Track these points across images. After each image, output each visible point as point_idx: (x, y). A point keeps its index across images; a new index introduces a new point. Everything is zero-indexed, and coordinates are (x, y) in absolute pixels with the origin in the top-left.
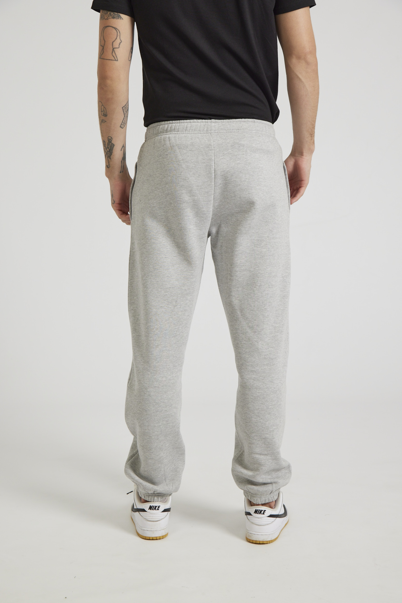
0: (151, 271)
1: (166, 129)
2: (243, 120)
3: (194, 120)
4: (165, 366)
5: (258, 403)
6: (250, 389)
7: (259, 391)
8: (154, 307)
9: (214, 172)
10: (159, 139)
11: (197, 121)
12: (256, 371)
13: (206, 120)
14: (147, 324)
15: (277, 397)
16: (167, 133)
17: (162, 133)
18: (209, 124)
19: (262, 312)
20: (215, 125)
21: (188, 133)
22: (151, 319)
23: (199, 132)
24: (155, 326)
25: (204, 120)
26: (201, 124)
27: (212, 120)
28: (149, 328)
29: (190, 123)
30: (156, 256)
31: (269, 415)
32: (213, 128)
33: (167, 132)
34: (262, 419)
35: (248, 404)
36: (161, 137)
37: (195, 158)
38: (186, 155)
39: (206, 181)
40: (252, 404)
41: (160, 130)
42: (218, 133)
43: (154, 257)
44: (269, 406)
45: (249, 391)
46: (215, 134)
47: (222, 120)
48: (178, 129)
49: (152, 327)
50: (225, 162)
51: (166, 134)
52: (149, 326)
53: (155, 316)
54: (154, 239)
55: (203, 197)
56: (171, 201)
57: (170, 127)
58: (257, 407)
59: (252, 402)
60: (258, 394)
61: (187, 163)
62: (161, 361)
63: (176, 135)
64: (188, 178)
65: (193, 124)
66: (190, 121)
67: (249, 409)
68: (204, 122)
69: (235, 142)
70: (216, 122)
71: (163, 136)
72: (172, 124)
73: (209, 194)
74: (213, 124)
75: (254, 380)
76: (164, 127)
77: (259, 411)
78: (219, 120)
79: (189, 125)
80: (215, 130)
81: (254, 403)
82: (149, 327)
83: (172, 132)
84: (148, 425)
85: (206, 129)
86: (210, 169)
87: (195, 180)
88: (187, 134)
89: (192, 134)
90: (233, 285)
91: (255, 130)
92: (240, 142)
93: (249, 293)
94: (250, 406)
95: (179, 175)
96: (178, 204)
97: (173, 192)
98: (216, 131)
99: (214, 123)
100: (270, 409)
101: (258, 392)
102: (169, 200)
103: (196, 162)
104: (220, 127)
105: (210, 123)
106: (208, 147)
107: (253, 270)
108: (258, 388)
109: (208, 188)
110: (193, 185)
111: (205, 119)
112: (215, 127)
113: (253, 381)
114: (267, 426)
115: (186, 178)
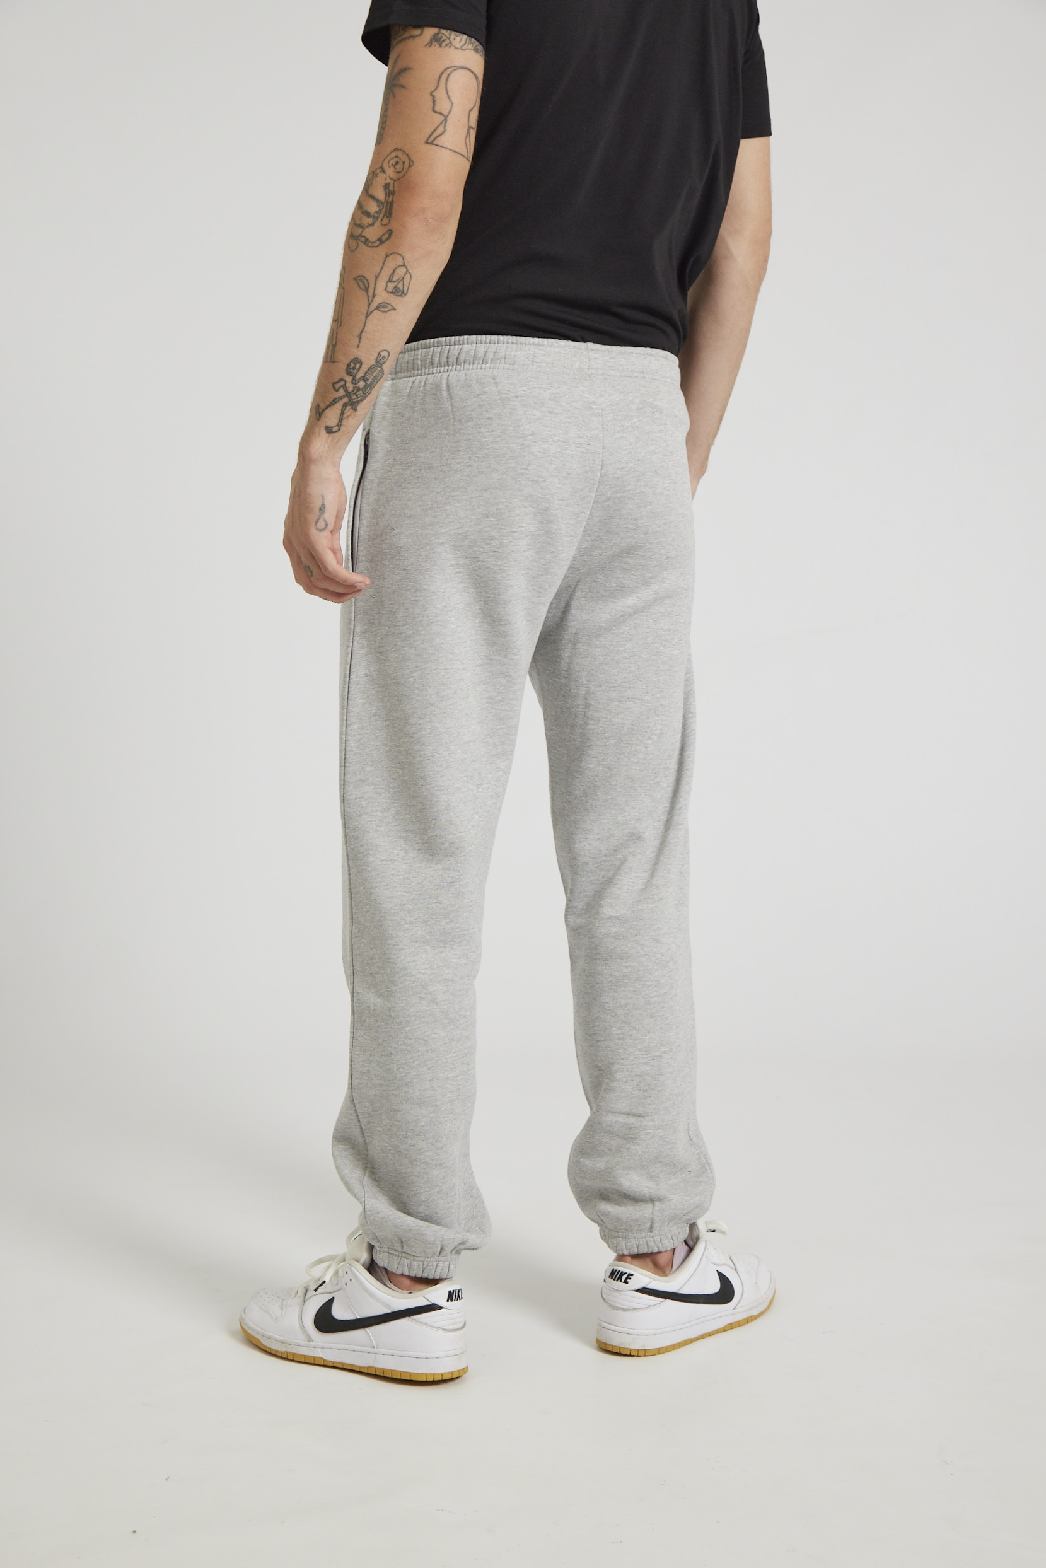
0: (430, 702)
4: (466, 930)
8: (441, 790)
9: (601, 469)
14: (426, 831)
18: (584, 352)
19: (649, 790)
20: (597, 356)
22: (435, 819)
24: (448, 837)
27: (587, 343)
28: (432, 841)
30: (445, 665)
32: (593, 363)
37: (560, 431)
38: (540, 423)
39: (580, 487)
41: (462, 357)
42: (604, 377)
43: (440, 668)
46: (599, 377)
49: (439, 840)
50: (626, 448)
52: (433, 836)
53: (446, 812)
54: (439, 623)
55: (567, 526)
56: (493, 533)
61: (542, 443)
62: (457, 919)
64: (543, 480)
68: (573, 347)
70: (597, 350)
73: (580, 519)
74: (592, 355)
78: (603, 346)
80: (598, 369)
82: (432, 838)
83: (498, 365)
84: (430, 1078)
85: (578, 363)
86: (594, 460)
87: (560, 486)
90: (597, 732)
93: (634, 752)
95: (523, 471)
96: (514, 539)
97: (503, 511)
98: (600, 372)
99: (593, 352)
102: (487, 529)
103: (564, 442)
105: (586, 351)
107: (649, 699)
109: (580, 504)
110: (555, 497)
112: (597, 360)
115: (540, 479)
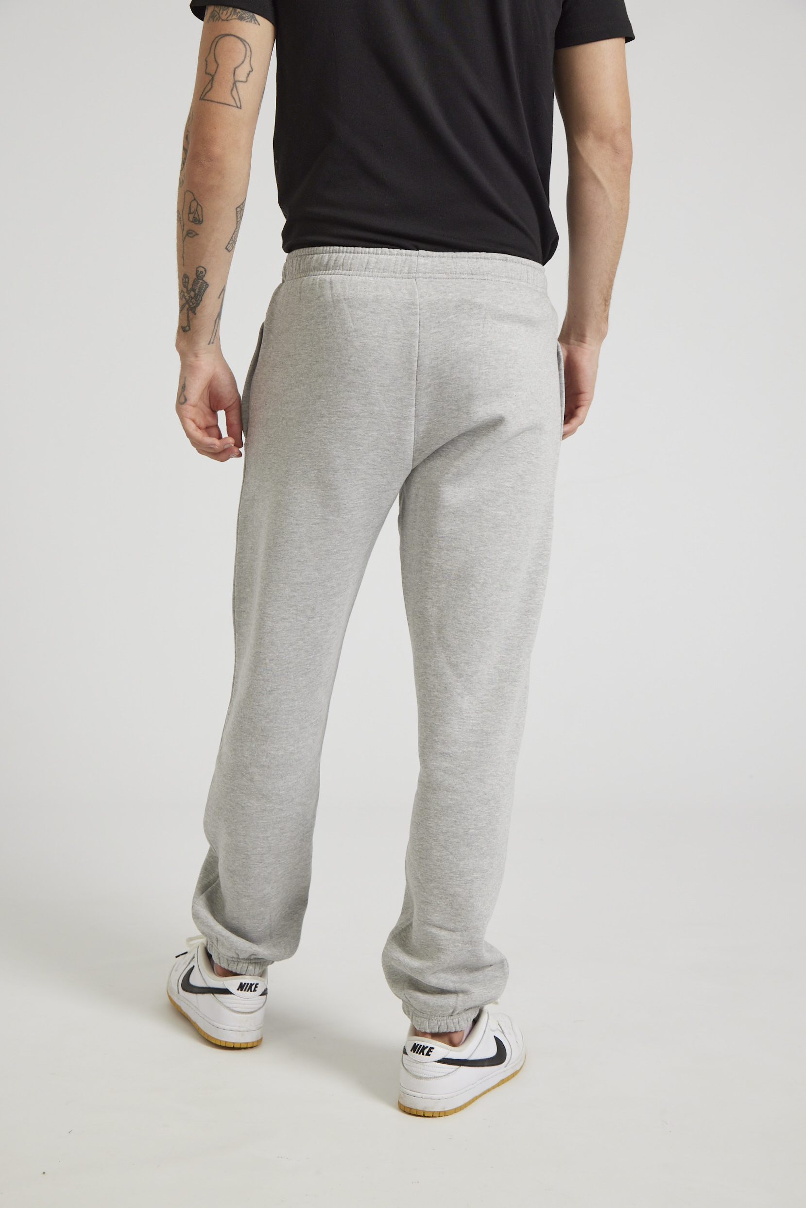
1: (324, 263)
2: (483, 254)
3: (383, 249)
5: (447, 820)
6: (435, 790)
7: (453, 796)
9: (418, 360)
10: (311, 282)
11: (390, 252)
12: (451, 755)
13: (407, 251)
15: (488, 813)
16: (326, 270)
17: (318, 271)
18: (414, 258)
20: (427, 261)
21: (371, 273)
23: (392, 274)
25: (403, 251)
26: (397, 258)
27: (420, 251)
29: (375, 255)
31: (467, 849)
32: (421, 268)
33: (328, 268)
34: (451, 853)
35: (428, 820)
36: (314, 279)
37: (380, 328)
38: (363, 321)
39: (400, 376)
40: (436, 821)
41: (313, 264)
42: (430, 279)
44: (469, 829)
45: (434, 793)
46: (425, 280)
47: (441, 253)
48: (351, 264)
50: (440, 341)
51: (325, 274)
55: (391, 408)
57: (334, 259)
58: (445, 829)
59: (436, 816)
60: (450, 802)
61: (363, 338)
63: (346, 277)
64: (363, 369)
65: (381, 256)
66: (375, 251)
67: (428, 831)
68: (404, 255)
69: (463, 299)
70: (428, 256)
71: (319, 277)
72: (338, 254)
73: (405, 403)
74: (422, 260)
75: (445, 773)
76: (321, 258)
77: (449, 837)
78: (435, 253)
79: (373, 258)
80: (425, 273)
81: (440, 819)
83: (337, 271)
85: (407, 268)
86: (409, 352)
88: (367, 277)
89: (379, 278)
91: (506, 277)
92: (473, 300)
94: (432, 825)
95: (346, 362)
98: (428, 275)
99: (423, 258)
100: (471, 835)
101: (449, 796)
103: (383, 337)
104: (436, 266)
105: (417, 258)
106: (409, 307)
108: (451, 788)
109: (402, 390)
110: (373, 383)
111: (406, 249)
112: (426, 266)
113: (443, 774)
114: (461, 870)
115: (360, 369)
